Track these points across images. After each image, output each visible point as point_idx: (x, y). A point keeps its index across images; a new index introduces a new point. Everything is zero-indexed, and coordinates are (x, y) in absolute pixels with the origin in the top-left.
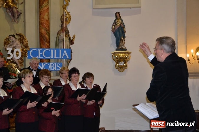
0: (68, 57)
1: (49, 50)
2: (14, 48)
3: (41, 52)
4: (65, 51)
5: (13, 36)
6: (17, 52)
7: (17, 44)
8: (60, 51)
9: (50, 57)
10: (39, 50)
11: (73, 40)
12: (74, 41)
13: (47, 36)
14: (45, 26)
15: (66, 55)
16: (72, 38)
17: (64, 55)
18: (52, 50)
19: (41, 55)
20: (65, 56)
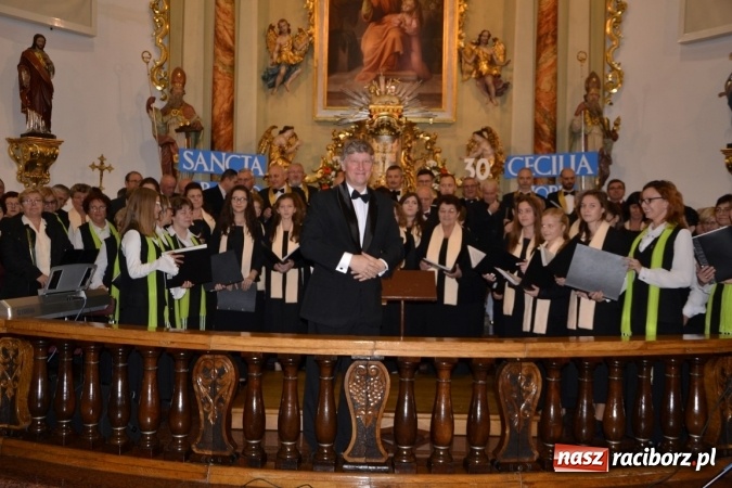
0: (590, 172)
1: (548, 157)
2: (478, 158)
3: (531, 162)
4: (584, 159)
5: (479, 133)
6: (483, 165)
7: (484, 150)
8: (573, 157)
9: (549, 173)
10: (527, 159)
11: (614, 131)
12: (618, 133)
13: (546, 128)
14: (543, 104)
15: (587, 165)
16: (612, 126)
17: (581, 166)
18: (554, 158)
19: (531, 170)
20: (584, 170)
